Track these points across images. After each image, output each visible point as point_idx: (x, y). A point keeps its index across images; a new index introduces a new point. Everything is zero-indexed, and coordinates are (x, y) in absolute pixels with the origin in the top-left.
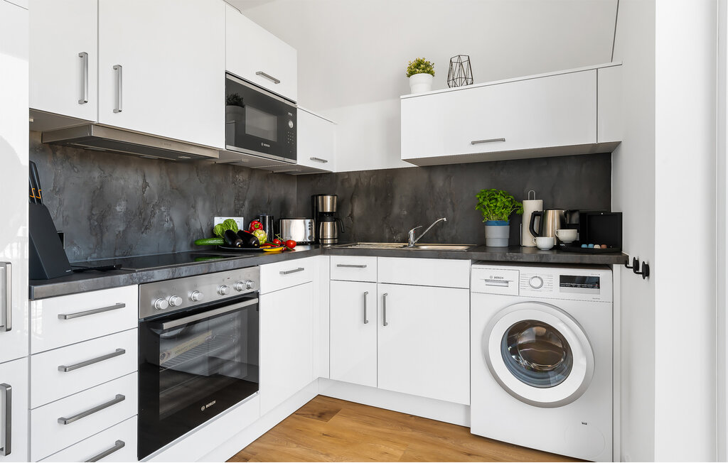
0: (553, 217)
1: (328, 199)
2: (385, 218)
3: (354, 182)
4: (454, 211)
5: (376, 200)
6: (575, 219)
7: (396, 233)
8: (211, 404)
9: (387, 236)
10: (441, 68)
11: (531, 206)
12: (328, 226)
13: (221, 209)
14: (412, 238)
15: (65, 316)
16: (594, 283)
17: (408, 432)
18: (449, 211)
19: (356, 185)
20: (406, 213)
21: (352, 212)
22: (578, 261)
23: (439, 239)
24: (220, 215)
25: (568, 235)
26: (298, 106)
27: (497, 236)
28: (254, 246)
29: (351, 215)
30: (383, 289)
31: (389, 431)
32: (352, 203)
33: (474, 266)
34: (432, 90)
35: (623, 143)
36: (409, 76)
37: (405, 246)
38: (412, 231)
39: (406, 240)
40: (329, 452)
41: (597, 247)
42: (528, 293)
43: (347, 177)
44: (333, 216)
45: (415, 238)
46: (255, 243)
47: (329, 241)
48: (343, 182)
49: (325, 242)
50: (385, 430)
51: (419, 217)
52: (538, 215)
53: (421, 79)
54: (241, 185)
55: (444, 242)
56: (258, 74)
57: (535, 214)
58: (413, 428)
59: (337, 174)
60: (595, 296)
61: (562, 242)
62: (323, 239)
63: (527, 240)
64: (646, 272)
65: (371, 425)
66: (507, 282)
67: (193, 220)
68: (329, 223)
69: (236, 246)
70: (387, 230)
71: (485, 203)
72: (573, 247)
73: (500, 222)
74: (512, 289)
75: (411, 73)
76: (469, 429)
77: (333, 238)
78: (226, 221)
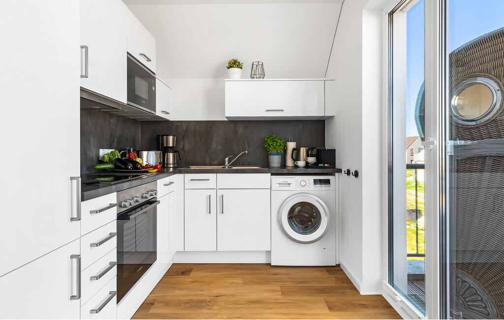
0: (303, 151)
1: (171, 138)
2: (207, 151)
3: (185, 128)
4: (249, 147)
5: (200, 139)
6: (314, 152)
7: (213, 160)
8: (141, 268)
9: (208, 162)
10: (247, 66)
11: (291, 145)
12: (171, 155)
13: (103, 143)
14: (227, 163)
15: (97, 211)
16: (327, 182)
17: (239, 271)
18: (246, 147)
19: (187, 129)
20: (220, 148)
21: (183, 147)
22: (322, 172)
23: (241, 163)
24: (103, 148)
25: (312, 160)
26: (157, 76)
27: (275, 160)
28: (139, 169)
29: (183, 149)
30: (220, 193)
31: (228, 273)
32: (184, 141)
33: (272, 176)
34: (241, 78)
35: (335, 117)
36: (228, 68)
37: (223, 168)
38: (227, 159)
39: (223, 164)
40: (201, 289)
41: (326, 165)
42: (300, 189)
43: (180, 124)
44: (173, 149)
45: (229, 162)
46: (140, 167)
47: (171, 166)
48: (176, 128)
49: (169, 166)
50: (226, 273)
51: (229, 151)
52: (296, 150)
53: (235, 71)
54: (113, 126)
55: (243, 165)
56: (140, 54)
57: (294, 149)
58: (241, 269)
59: (173, 122)
60: (329, 188)
61: (309, 164)
62: (167, 164)
63: (290, 163)
64: (356, 174)
65: (216, 272)
66: (289, 184)
67: (88, 151)
68: (171, 154)
69: (128, 169)
70: (208, 158)
71: (270, 143)
72: (315, 165)
73: (277, 154)
74: (292, 187)
75: (230, 67)
76: (270, 264)
77: (174, 164)
78: (112, 152)
